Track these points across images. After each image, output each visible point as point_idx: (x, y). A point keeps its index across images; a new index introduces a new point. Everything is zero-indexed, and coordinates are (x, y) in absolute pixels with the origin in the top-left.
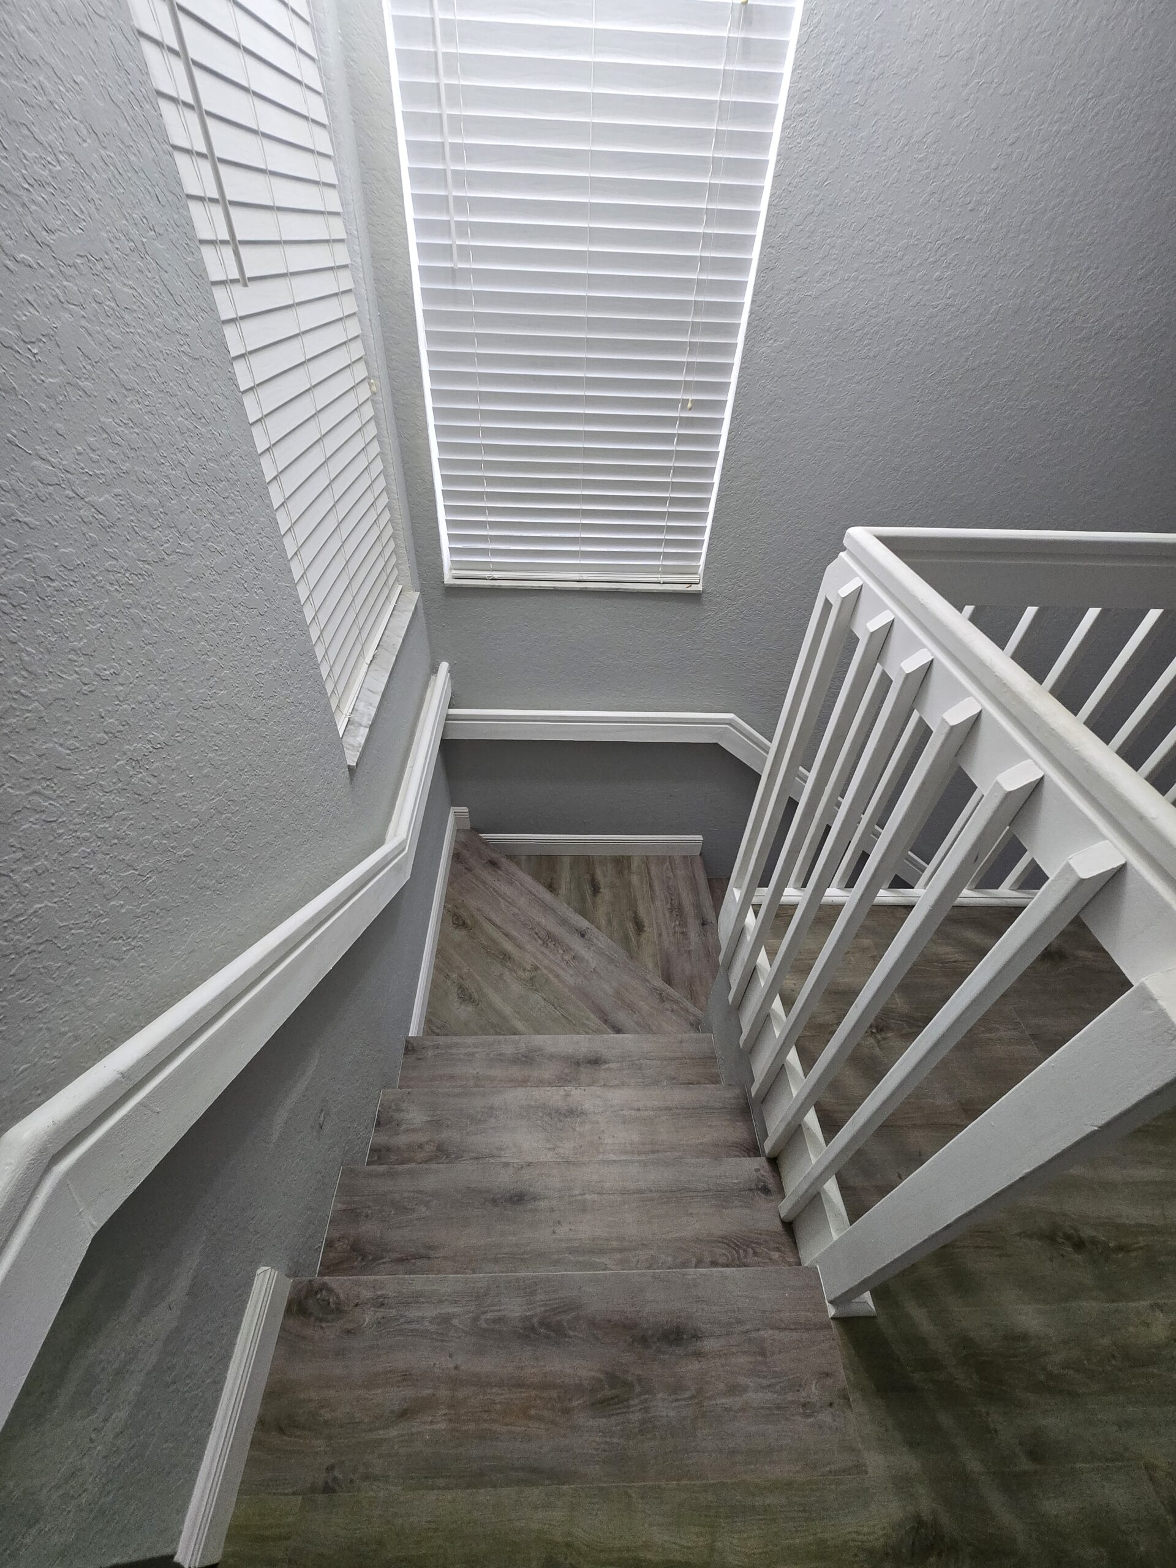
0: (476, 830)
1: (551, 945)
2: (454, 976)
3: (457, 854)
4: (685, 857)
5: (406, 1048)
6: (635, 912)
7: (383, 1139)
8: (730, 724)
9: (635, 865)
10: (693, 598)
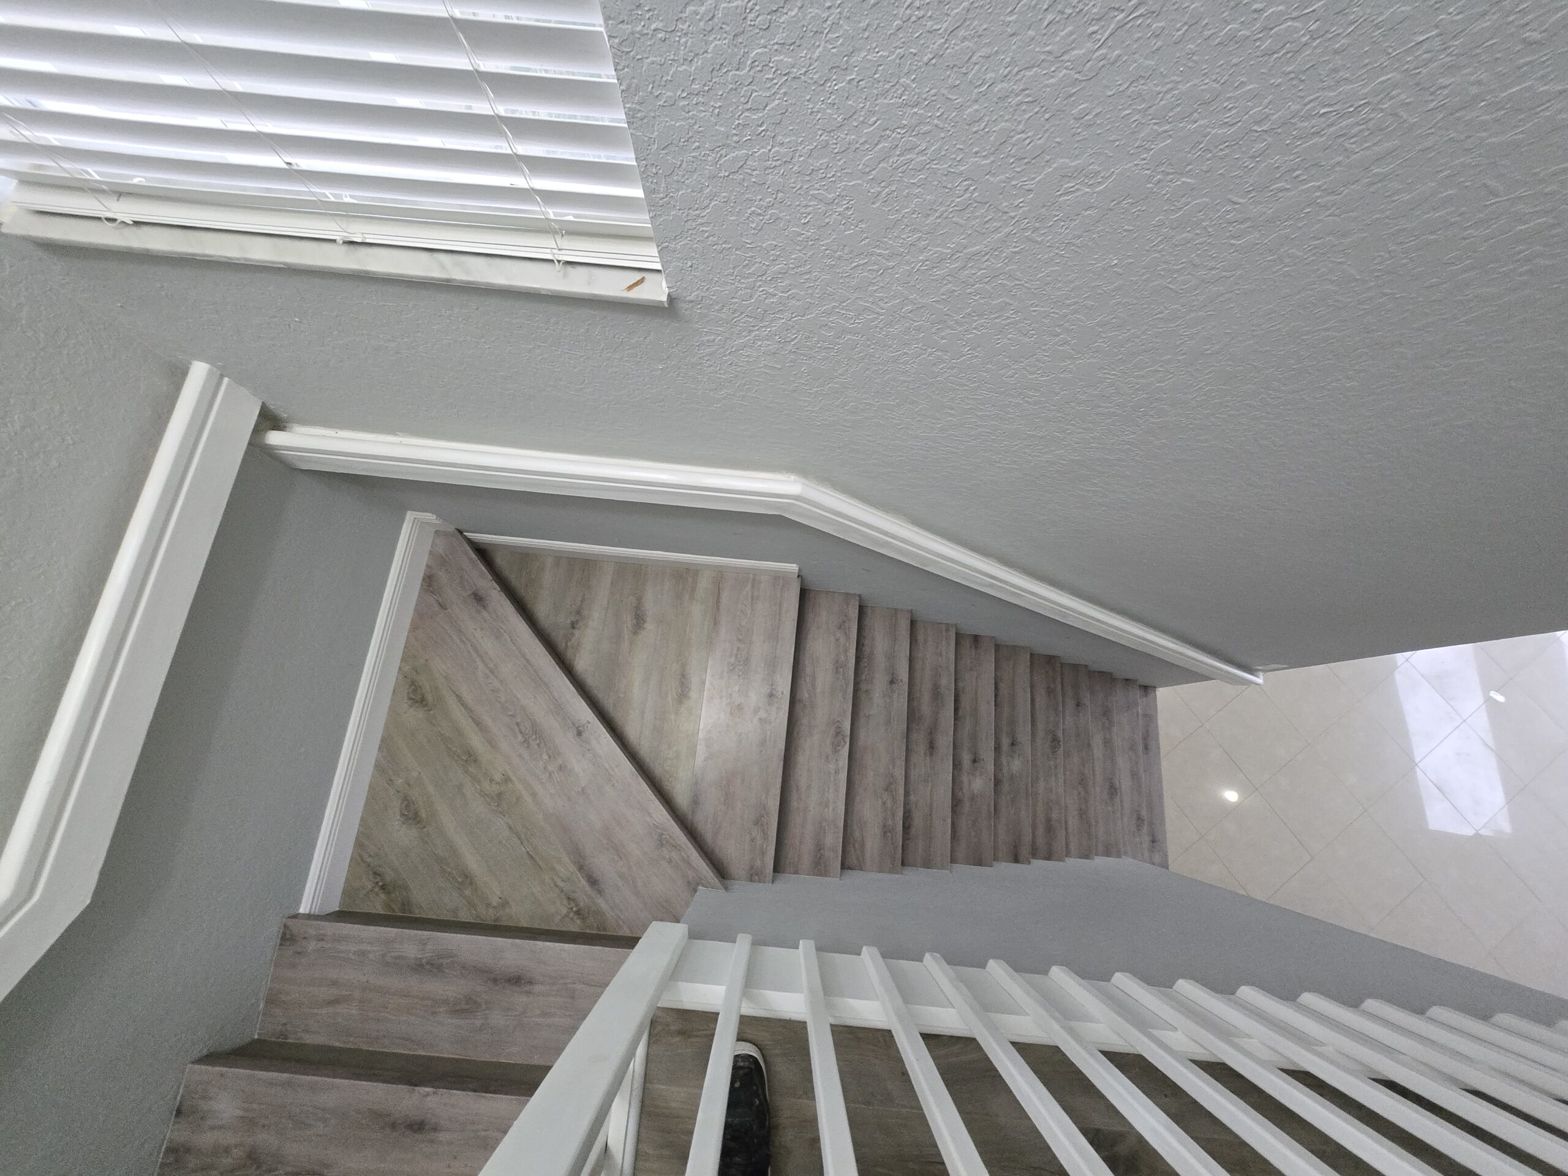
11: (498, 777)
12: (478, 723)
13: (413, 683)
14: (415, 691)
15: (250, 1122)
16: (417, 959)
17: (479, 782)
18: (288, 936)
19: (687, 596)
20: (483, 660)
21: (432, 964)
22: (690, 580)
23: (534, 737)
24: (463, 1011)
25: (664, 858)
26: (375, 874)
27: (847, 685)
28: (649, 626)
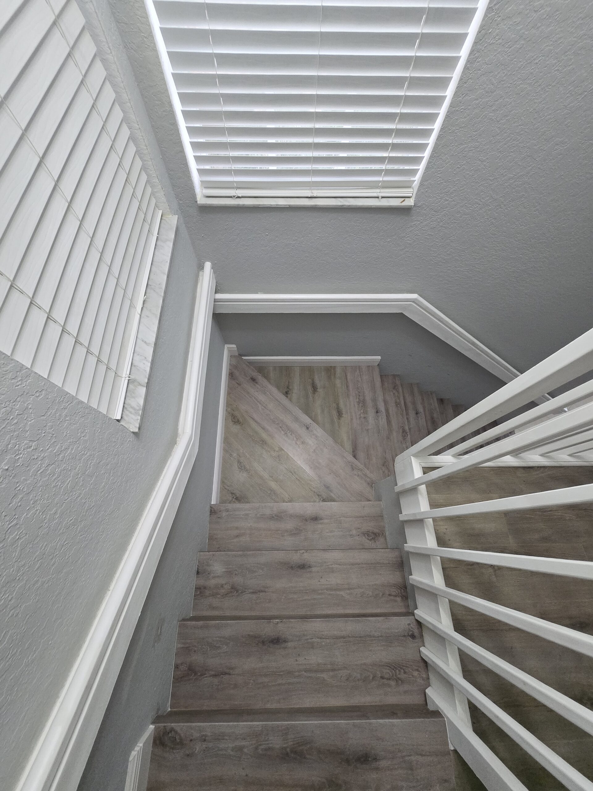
0: (241, 355)
1: (289, 434)
2: (235, 455)
3: (231, 374)
4: (368, 366)
5: (211, 511)
6: (338, 405)
7: (202, 582)
8: (413, 302)
9: (338, 371)
10: (405, 211)
11: (277, 449)
12: (263, 428)
13: (233, 415)
14: (234, 418)
15: (229, 573)
16: (270, 515)
17: (269, 452)
18: (213, 511)
19: (333, 377)
20: (260, 404)
21: (277, 516)
22: (333, 370)
23: (289, 431)
24: (295, 534)
25: (356, 475)
26: (232, 493)
27: (403, 412)
28: (320, 390)
